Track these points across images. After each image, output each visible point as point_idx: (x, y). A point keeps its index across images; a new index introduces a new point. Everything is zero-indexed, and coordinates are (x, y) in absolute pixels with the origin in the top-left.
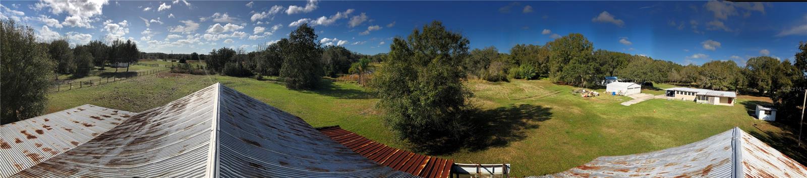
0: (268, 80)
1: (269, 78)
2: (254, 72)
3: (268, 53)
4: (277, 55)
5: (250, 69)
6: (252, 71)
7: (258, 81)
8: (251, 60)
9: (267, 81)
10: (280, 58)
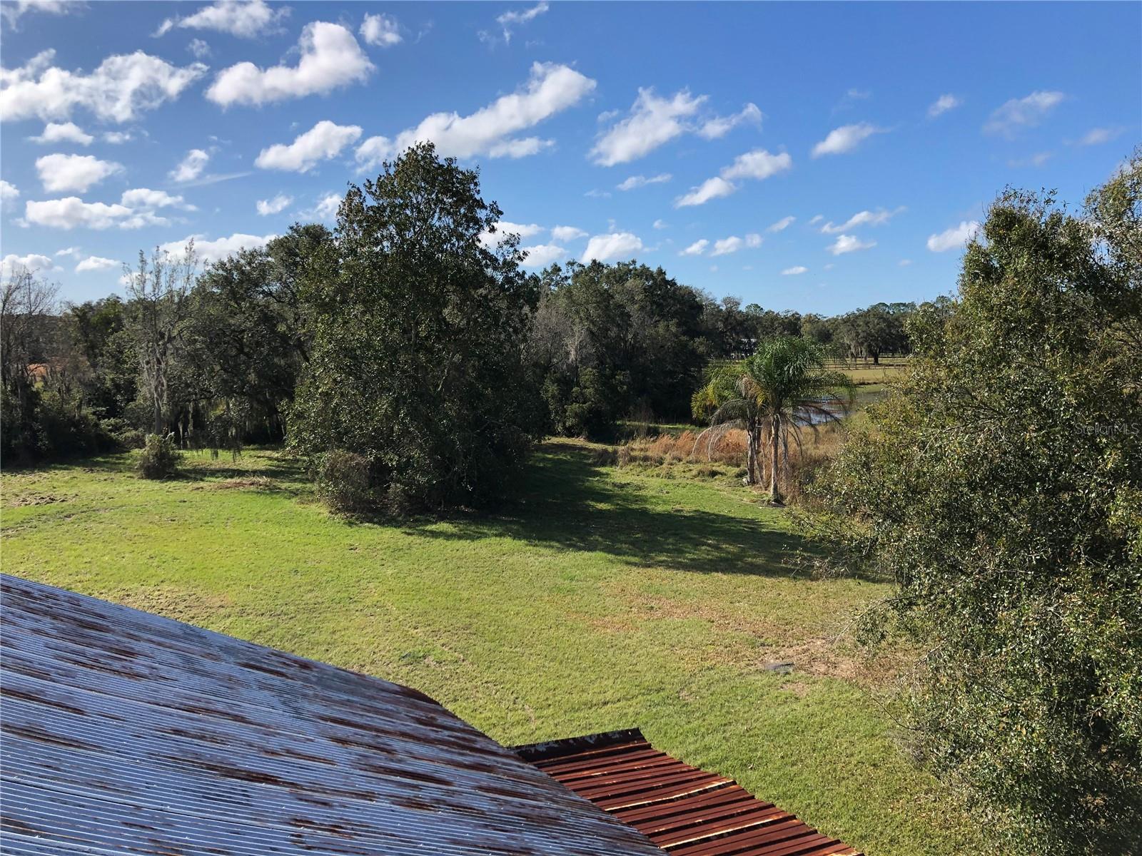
0: (214, 473)
1: (225, 458)
2: (116, 428)
3: (213, 310)
4: (268, 319)
5: (87, 411)
6: (104, 423)
7: (155, 485)
8: (92, 351)
9: (209, 483)
10: (284, 338)
